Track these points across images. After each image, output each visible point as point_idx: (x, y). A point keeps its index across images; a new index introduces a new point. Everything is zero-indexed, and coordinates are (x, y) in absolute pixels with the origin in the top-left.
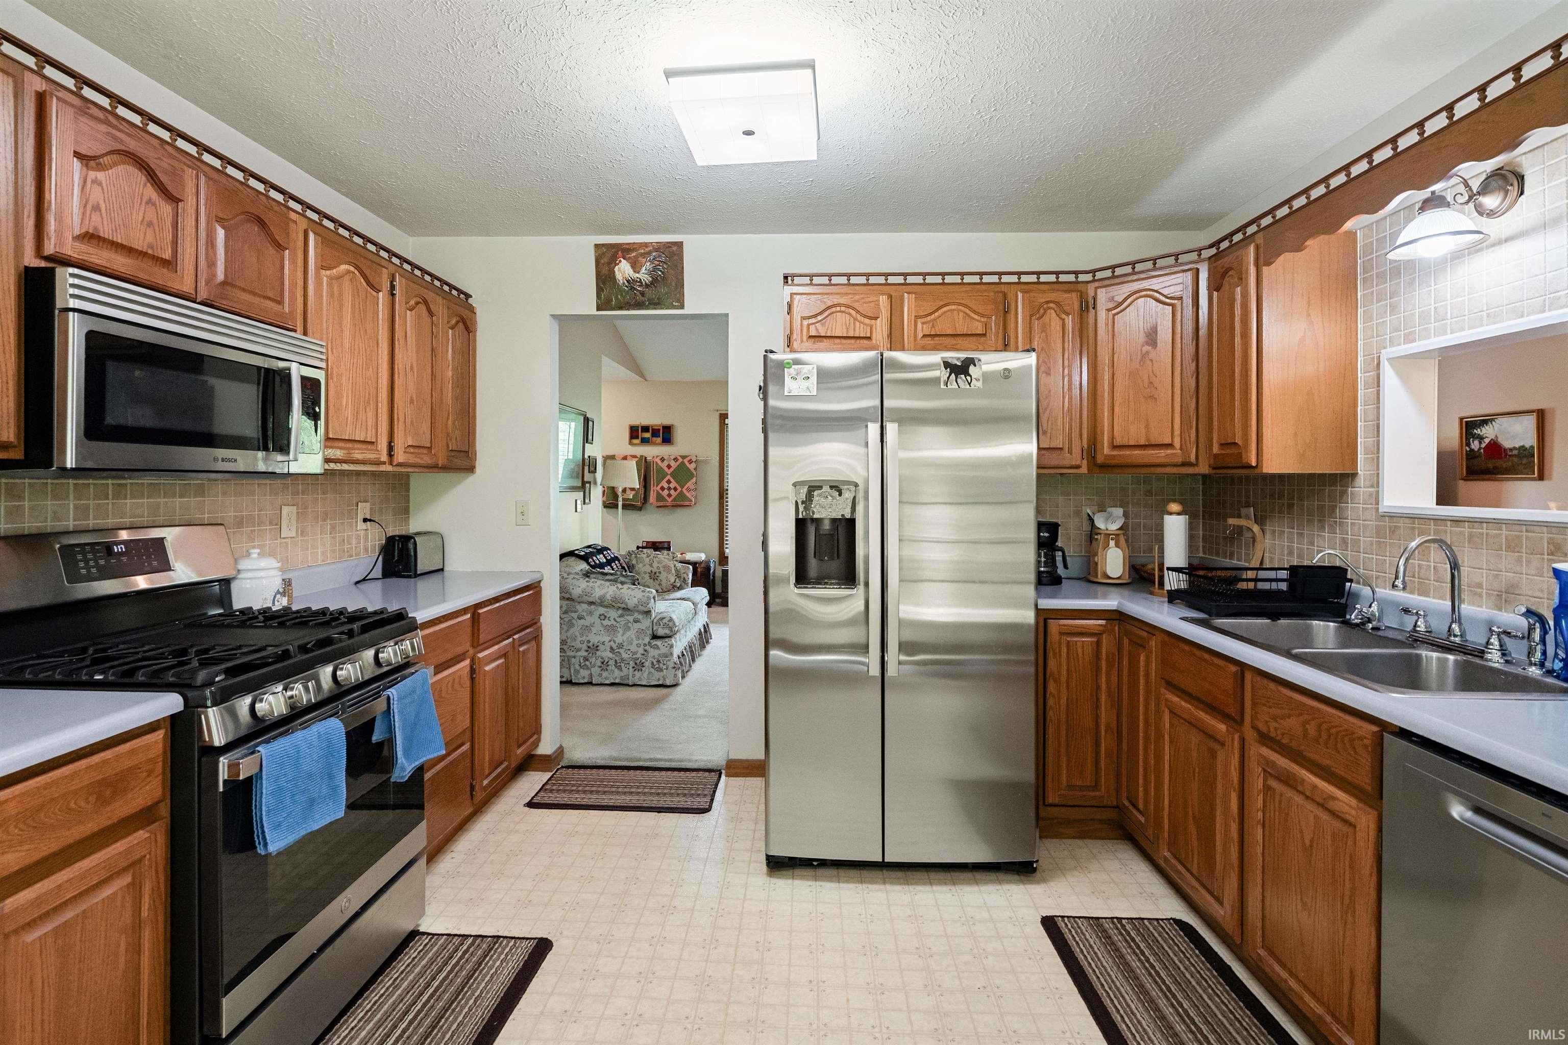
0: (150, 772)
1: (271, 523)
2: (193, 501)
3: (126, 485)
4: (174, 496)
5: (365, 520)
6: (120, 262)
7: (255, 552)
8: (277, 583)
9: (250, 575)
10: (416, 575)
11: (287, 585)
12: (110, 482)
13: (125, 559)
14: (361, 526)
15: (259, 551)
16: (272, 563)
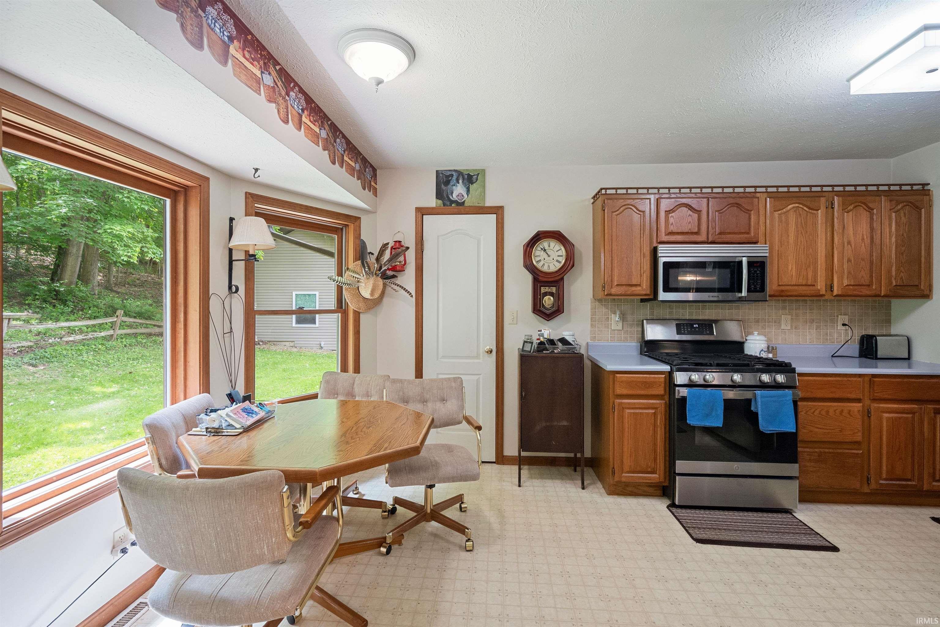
0: (660, 385)
1: (775, 322)
2: (734, 311)
3: (706, 305)
4: (726, 309)
5: (844, 325)
6: (679, 238)
7: (756, 333)
8: (764, 346)
9: (752, 342)
10: (877, 358)
11: (769, 349)
12: (700, 304)
13: (697, 329)
14: (840, 327)
15: (757, 332)
16: (762, 338)
